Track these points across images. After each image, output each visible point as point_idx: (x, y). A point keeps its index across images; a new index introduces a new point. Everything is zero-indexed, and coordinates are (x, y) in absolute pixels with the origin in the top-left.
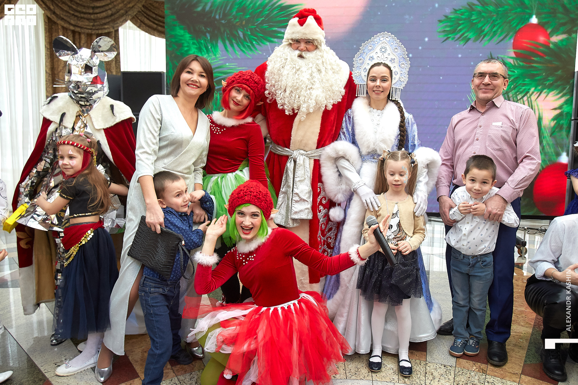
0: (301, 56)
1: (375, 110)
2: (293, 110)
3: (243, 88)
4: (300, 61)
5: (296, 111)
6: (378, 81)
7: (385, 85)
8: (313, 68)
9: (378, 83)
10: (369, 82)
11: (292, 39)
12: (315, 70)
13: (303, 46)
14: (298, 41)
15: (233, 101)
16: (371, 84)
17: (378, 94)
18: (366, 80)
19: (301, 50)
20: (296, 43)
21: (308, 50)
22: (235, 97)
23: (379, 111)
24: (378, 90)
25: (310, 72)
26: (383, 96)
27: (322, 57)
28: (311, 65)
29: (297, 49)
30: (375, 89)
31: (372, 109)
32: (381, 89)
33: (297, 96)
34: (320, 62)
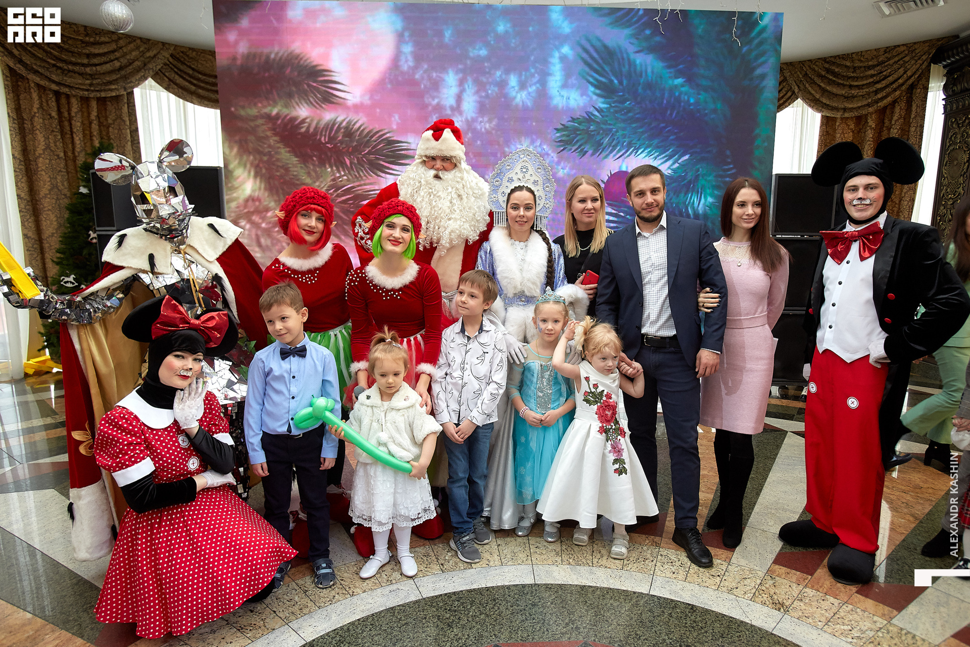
0: (437, 177)
1: (517, 242)
2: (431, 243)
3: (312, 209)
4: (436, 182)
5: (435, 245)
6: (522, 209)
7: (530, 214)
8: (453, 193)
9: (522, 212)
10: (510, 211)
11: (426, 156)
12: (455, 196)
13: (439, 164)
14: (433, 158)
15: (305, 230)
16: (513, 213)
17: (521, 225)
18: (505, 207)
19: (438, 170)
20: (430, 161)
21: (445, 169)
22: (306, 225)
23: (522, 243)
24: (521, 221)
25: (449, 198)
26: (527, 227)
27: (462, 179)
28: (450, 190)
29: (432, 168)
30: (518, 219)
31: (513, 240)
32: (525, 220)
33: (437, 228)
34: (460, 186)
